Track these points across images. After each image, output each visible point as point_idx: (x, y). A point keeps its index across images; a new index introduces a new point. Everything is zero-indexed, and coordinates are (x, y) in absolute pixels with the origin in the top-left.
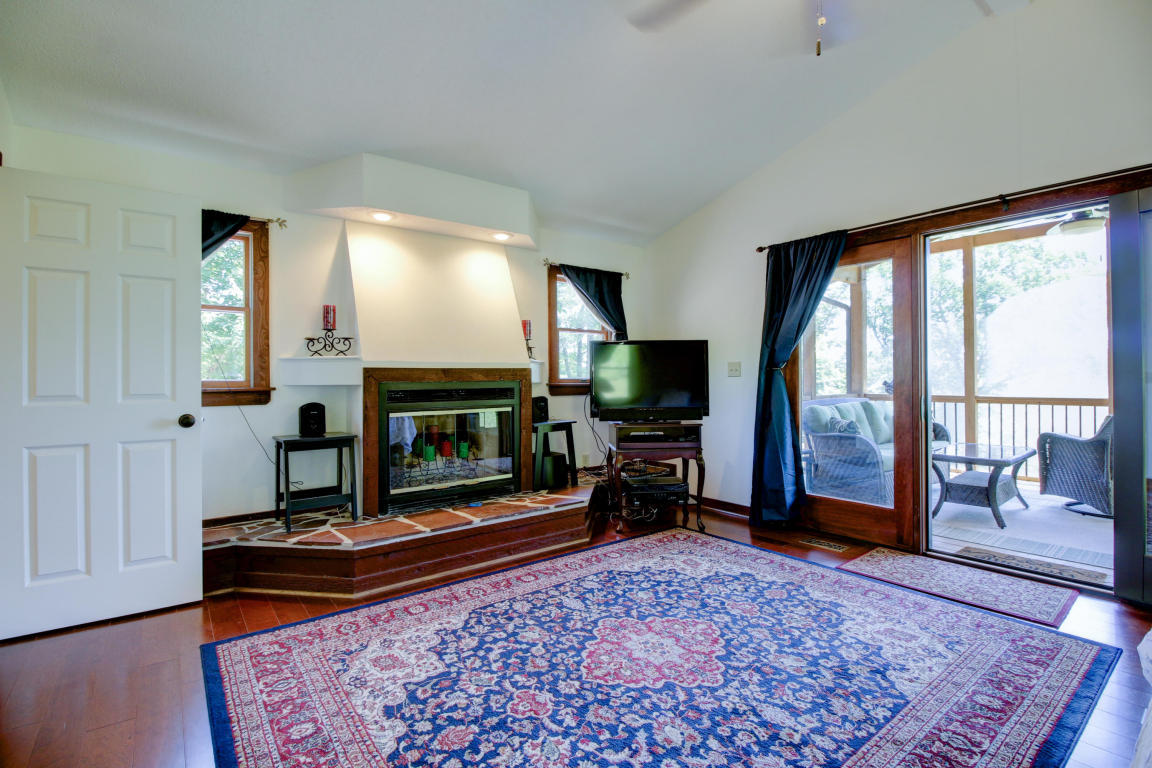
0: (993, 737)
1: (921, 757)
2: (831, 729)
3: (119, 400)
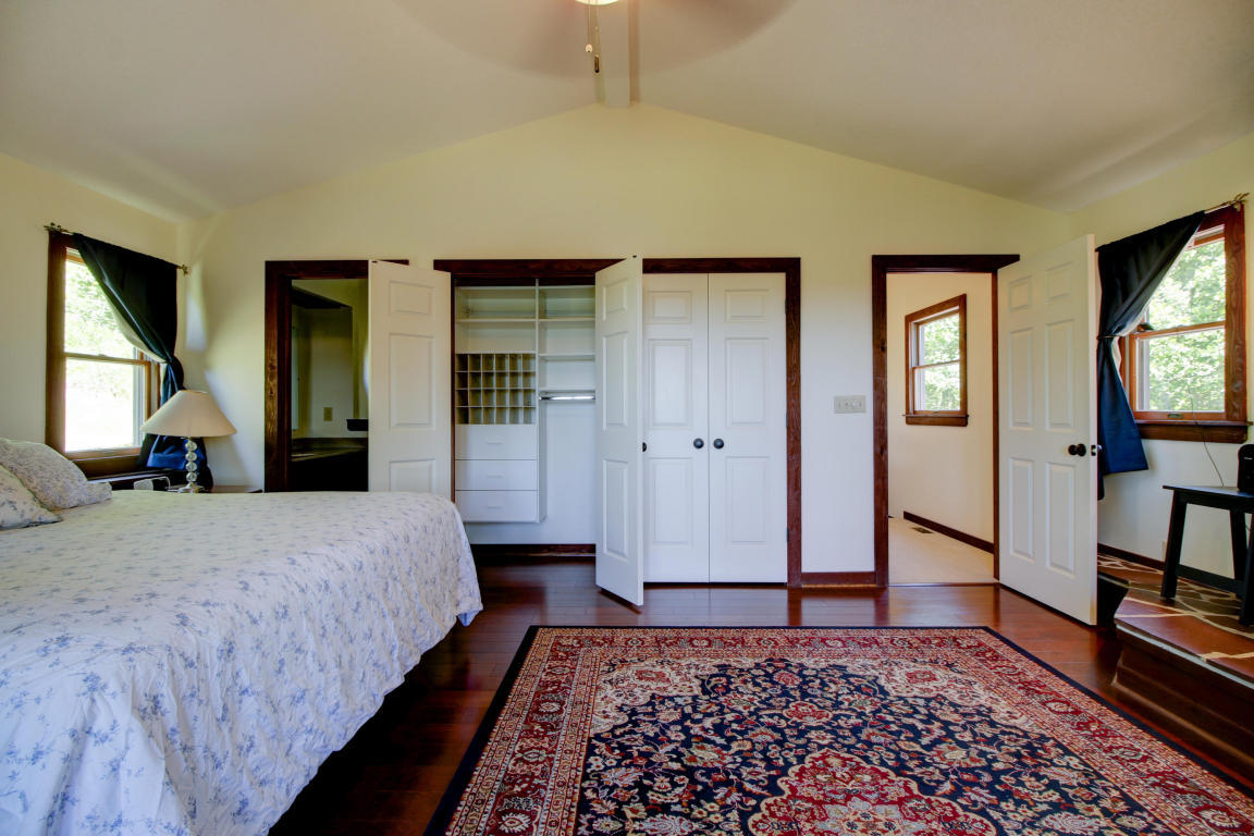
3: (1047, 427)
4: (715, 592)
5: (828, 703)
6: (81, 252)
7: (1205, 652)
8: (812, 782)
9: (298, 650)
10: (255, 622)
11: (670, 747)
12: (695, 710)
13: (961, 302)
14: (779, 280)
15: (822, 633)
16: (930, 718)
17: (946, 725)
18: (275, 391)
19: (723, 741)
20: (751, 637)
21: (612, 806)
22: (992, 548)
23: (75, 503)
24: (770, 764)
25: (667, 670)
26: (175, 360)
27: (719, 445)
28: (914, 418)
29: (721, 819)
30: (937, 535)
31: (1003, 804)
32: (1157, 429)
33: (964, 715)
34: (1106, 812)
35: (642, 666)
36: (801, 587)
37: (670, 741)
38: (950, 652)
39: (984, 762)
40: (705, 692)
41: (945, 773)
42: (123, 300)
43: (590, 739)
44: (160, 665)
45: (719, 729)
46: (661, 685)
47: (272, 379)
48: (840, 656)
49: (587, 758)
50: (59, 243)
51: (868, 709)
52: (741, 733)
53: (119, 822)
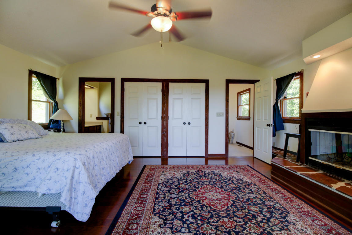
0: (131, 214)
1: (144, 202)
2: (163, 199)
3: (263, 120)
4: (188, 159)
5: (209, 178)
6: (36, 75)
7: (285, 166)
8: (203, 189)
9: (103, 160)
10: (97, 153)
11: (175, 185)
12: (181, 179)
13: (249, 90)
14: (204, 85)
15: (211, 166)
16: (230, 180)
17: (233, 181)
18: (81, 110)
19: (186, 184)
20: (195, 167)
21: (163, 193)
22: (252, 148)
23: (42, 134)
24: (195, 187)
25: (175, 173)
26: (56, 102)
27: (189, 124)
28: (239, 118)
29: (184, 195)
30: (243, 147)
31: (240, 193)
32: (286, 121)
33: (237, 179)
34: (259, 194)
35: (170, 172)
36: (208, 157)
37: (175, 184)
38: (238, 169)
39: (238, 187)
40: (183, 176)
41: (230, 188)
42: (45, 86)
43: (158, 184)
44: (85, 158)
45: (185, 182)
46: (174, 175)
47: (80, 107)
48: (214, 170)
49: (158, 186)
50: (31, 73)
51: (217, 179)
52: (190, 183)
53: (80, 182)
